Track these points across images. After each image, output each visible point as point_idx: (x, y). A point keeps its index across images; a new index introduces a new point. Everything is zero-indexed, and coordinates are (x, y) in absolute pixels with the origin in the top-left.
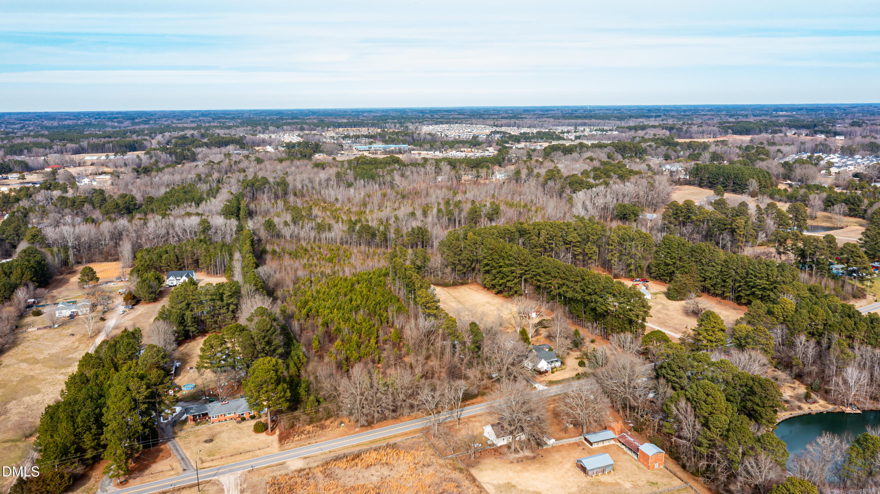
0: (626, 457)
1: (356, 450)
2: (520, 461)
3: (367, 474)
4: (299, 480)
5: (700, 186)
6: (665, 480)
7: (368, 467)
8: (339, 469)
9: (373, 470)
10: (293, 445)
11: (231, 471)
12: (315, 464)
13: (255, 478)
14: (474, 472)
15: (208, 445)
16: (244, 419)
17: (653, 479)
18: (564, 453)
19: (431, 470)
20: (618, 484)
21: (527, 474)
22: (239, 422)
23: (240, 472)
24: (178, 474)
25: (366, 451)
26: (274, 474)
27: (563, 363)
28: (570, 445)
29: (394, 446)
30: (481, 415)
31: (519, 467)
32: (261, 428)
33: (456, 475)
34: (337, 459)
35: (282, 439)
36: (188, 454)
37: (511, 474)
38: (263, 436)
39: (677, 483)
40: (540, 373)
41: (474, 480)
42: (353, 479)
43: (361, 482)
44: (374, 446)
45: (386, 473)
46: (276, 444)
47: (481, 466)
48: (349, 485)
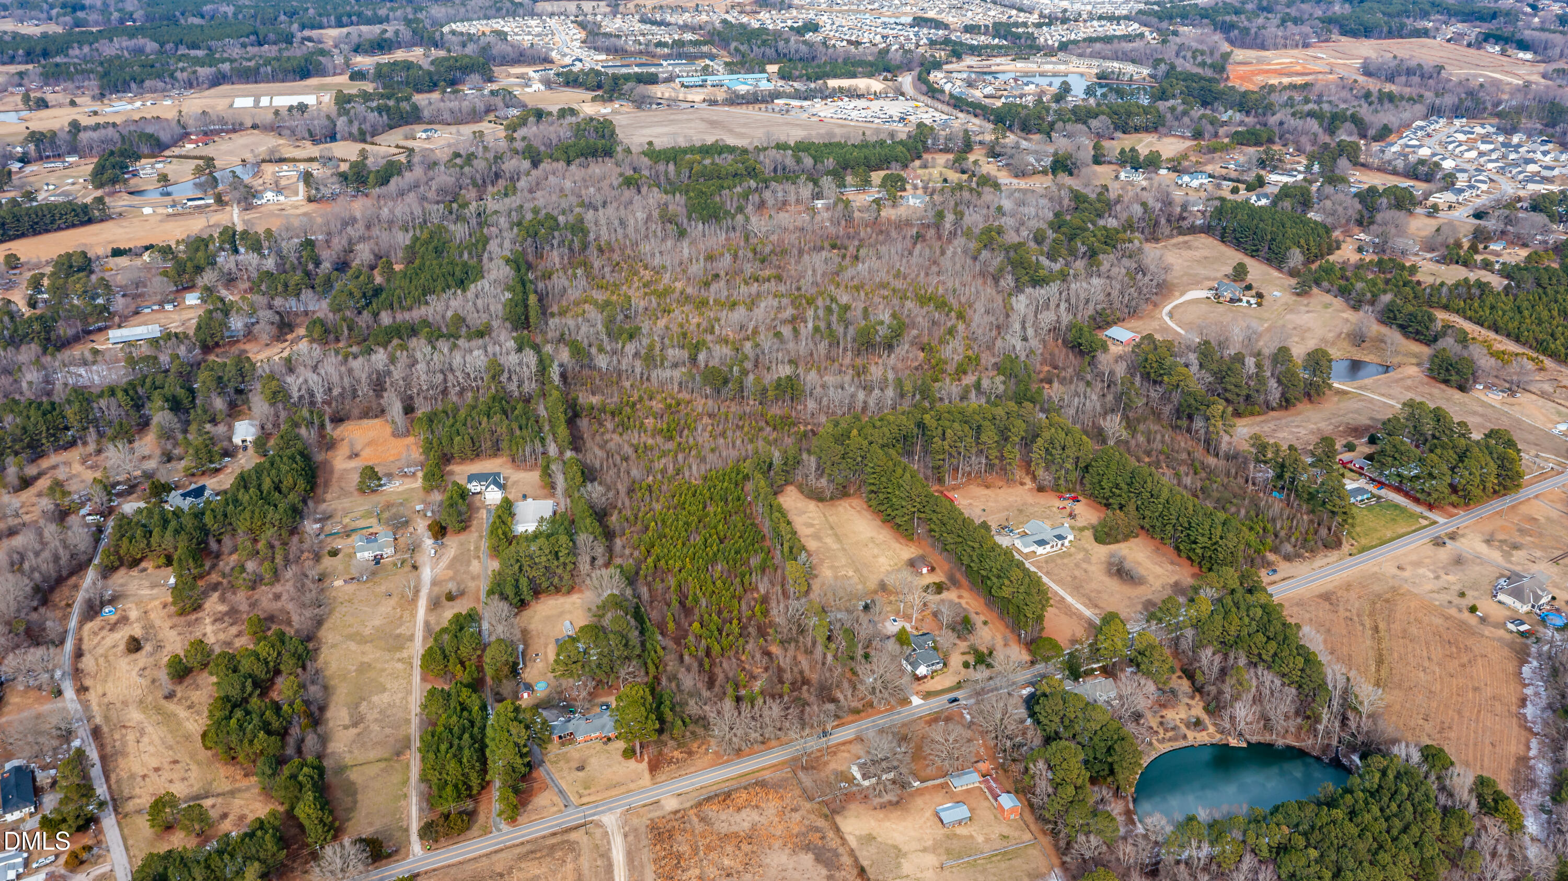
0: (986, 804)
1: (725, 787)
2: (883, 806)
3: (738, 817)
4: (676, 824)
5: (1223, 240)
6: (1016, 834)
7: (739, 810)
8: (710, 811)
9: (744, 813)
10: (664, 777)
11: (610, 809)
12: (688, 805)
13: (635, 821)
14: (838, 819)
15: (580, 774)
16: (609, 739)
17: (1006, 831)
18: (927, 797)
19: (797, 816)
20: (972, 837)
21: (888, 824)
22: (605, 743)
23: (619, 811)
24: (560, 811)
25: (736, 790)
26: (652, 815)
27: (945, 665)
28: (934, 787)
29: (762, 784)
30: (850, 742)
31: (881, 815)
32: (629, 753)
33: (821, 823)
34: (708, 799)
35: (654, 767)
36: (564, 785)
37: (873, 823)
38: (632, 764)
39: (1027, 836)
40: (918, 679)
41: (837, 830)
42: (725, 825)
43: (734, 828)
44: (744, 782)
45: (757, 818)
46: (647, 775)
47: (846, 813)
48: (723, 831)
